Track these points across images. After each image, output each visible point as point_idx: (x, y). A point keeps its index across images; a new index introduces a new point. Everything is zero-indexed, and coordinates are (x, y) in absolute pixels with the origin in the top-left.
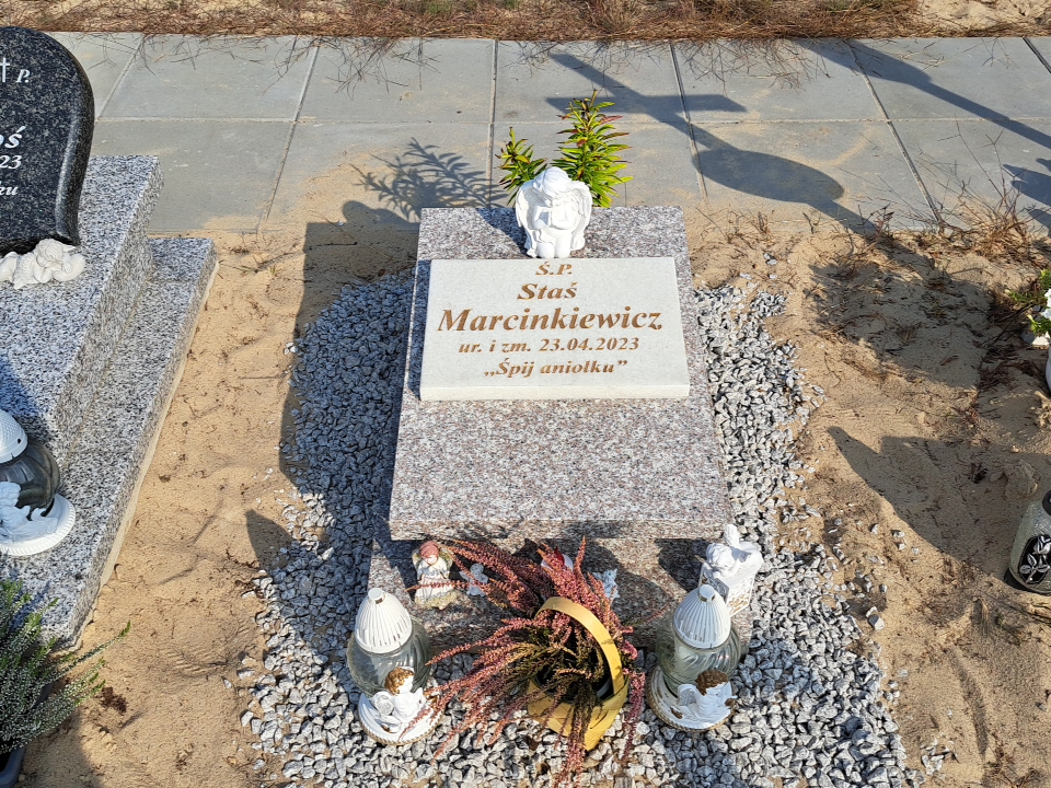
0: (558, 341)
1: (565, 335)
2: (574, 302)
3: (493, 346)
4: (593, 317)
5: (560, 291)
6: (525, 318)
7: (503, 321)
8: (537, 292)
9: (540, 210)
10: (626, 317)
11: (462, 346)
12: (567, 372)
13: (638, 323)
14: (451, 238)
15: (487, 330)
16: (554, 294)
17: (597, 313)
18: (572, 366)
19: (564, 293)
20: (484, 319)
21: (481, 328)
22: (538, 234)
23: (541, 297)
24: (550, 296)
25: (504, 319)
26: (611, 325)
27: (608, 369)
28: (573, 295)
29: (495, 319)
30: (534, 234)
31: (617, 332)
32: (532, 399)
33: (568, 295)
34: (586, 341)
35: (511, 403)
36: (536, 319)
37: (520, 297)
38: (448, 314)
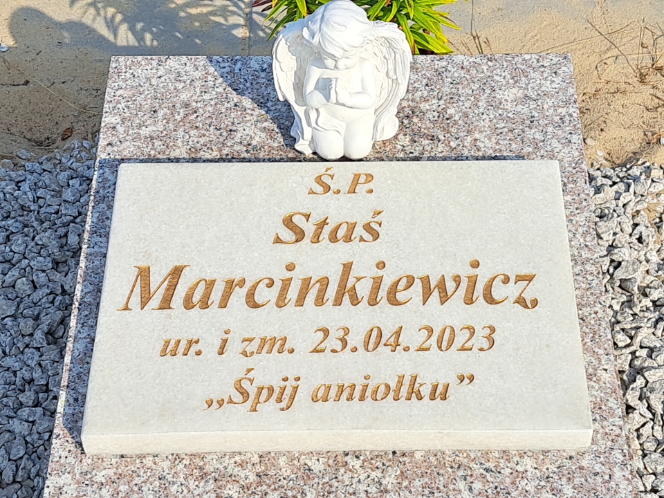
0: (347, 331)
1: (359, 319)
2: (377, 250)
3: (225, 341)
4: (411, 281)
5: (352, 227)
6: (286, 283)
7: (245, 290)
8: (309, 228)
9: (315, 74)
10: (473, 281)
11: (167, 343)
12: (362, 399)
13: (496, 295)
14: (160, 114)
15: (214, 308)
16: (341, 233)
17: (418, 273)
18: (372, 385)
19: (359, 231)
20: (210, 285)
21: (205, 304)
22: (313, 115)
23: (316, 238)
24: (333, 238)
25: (248, 285)
26: (444, 298)
27: (440, 393)
28: (376, 236)
29: (230, 285)
30: (307, 114)
31: (454, 313)
32: (296, 451)
33: (367, 236)
34: (398, 333)
35: (256, 459)
36: (306, 285)
37: (278, 240)
38: (144, 274)
